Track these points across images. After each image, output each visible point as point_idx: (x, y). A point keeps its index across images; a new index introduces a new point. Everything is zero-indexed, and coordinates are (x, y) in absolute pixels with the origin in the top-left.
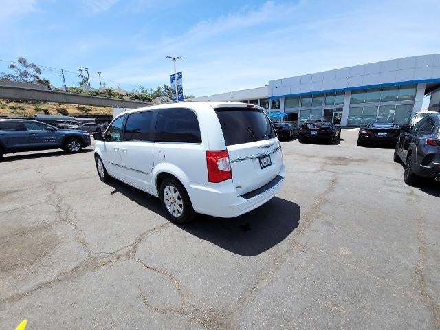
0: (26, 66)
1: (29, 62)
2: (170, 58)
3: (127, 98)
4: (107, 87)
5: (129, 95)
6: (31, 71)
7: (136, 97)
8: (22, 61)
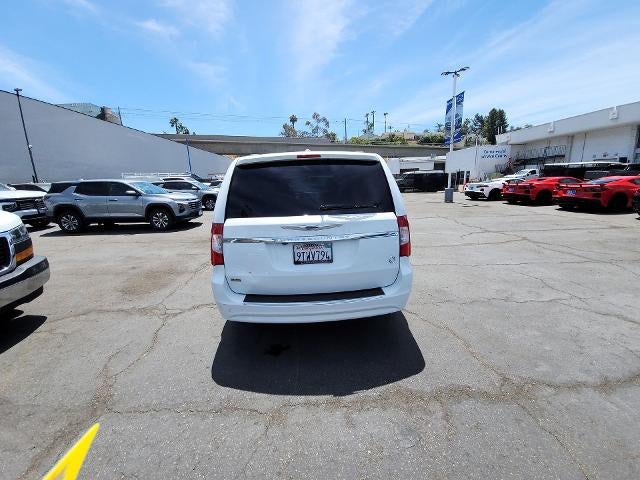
0: (319, 121)
1: (320, 117)
2: (447, 73)
3: (414, 144)
4: (393, 131)
5: (417, 138)
6: (322, 125)
7: (427, 140)
8: (315, 116)
